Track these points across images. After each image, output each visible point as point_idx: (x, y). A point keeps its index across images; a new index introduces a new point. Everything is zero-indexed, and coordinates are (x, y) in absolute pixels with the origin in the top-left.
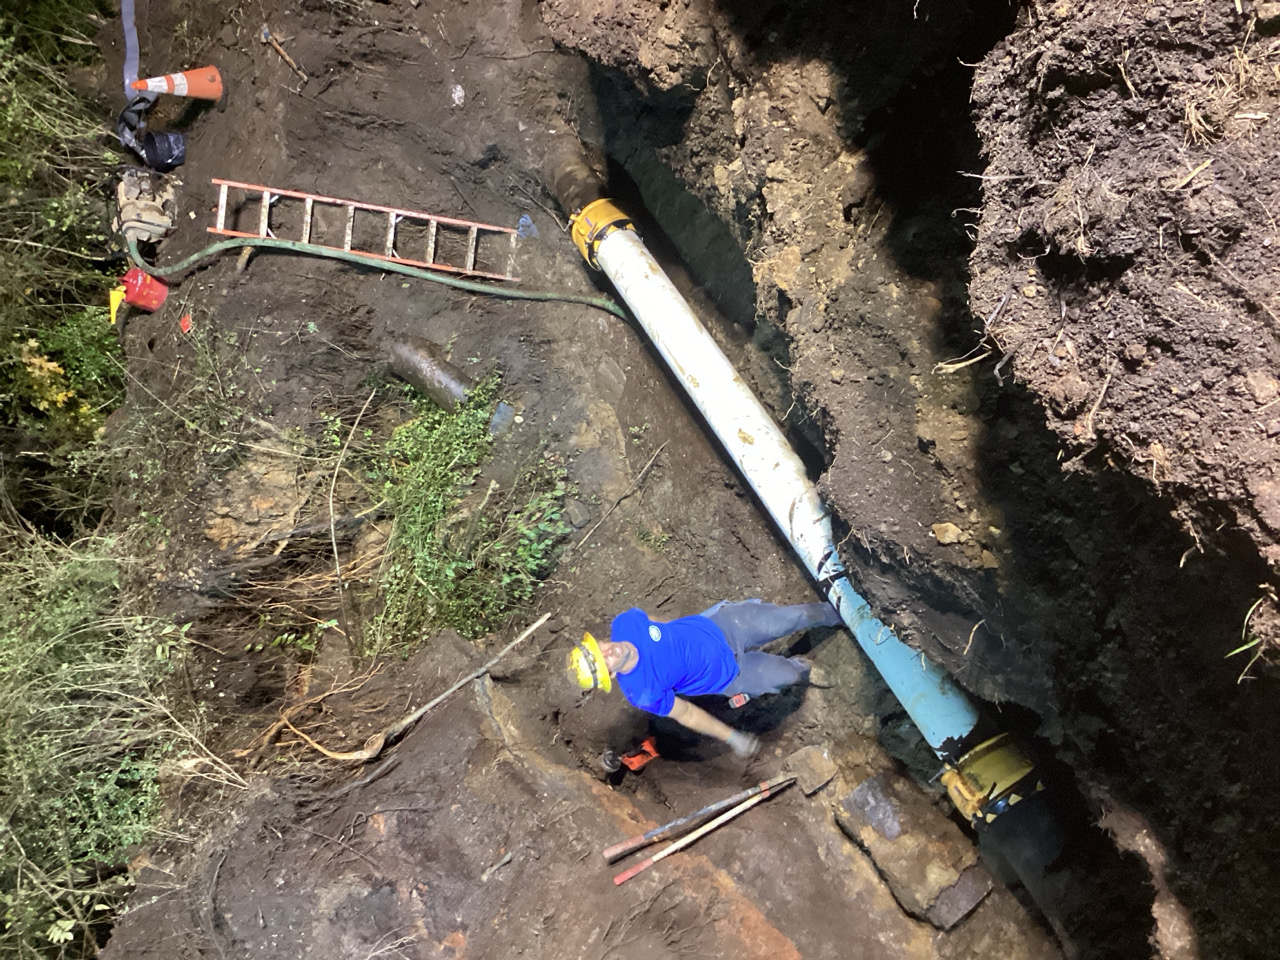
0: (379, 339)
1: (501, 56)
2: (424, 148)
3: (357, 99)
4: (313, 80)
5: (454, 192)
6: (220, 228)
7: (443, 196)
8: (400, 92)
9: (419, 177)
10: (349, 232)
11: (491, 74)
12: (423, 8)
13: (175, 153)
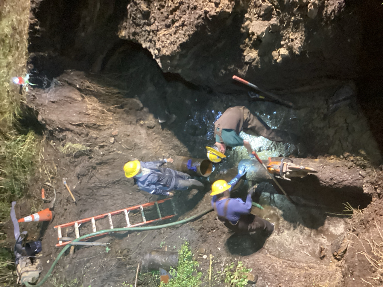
1: (145, 147)
2: (129, 185)
3: (102, 178)
4: (84, 178)
5: (145, 197)
6: (61, 243)
7: (141, 199)
8: (116, 171)
9: (131, 196)
10: (111, 223)
11: (144, 152)
12: (116, 143)
13: (38, 247)
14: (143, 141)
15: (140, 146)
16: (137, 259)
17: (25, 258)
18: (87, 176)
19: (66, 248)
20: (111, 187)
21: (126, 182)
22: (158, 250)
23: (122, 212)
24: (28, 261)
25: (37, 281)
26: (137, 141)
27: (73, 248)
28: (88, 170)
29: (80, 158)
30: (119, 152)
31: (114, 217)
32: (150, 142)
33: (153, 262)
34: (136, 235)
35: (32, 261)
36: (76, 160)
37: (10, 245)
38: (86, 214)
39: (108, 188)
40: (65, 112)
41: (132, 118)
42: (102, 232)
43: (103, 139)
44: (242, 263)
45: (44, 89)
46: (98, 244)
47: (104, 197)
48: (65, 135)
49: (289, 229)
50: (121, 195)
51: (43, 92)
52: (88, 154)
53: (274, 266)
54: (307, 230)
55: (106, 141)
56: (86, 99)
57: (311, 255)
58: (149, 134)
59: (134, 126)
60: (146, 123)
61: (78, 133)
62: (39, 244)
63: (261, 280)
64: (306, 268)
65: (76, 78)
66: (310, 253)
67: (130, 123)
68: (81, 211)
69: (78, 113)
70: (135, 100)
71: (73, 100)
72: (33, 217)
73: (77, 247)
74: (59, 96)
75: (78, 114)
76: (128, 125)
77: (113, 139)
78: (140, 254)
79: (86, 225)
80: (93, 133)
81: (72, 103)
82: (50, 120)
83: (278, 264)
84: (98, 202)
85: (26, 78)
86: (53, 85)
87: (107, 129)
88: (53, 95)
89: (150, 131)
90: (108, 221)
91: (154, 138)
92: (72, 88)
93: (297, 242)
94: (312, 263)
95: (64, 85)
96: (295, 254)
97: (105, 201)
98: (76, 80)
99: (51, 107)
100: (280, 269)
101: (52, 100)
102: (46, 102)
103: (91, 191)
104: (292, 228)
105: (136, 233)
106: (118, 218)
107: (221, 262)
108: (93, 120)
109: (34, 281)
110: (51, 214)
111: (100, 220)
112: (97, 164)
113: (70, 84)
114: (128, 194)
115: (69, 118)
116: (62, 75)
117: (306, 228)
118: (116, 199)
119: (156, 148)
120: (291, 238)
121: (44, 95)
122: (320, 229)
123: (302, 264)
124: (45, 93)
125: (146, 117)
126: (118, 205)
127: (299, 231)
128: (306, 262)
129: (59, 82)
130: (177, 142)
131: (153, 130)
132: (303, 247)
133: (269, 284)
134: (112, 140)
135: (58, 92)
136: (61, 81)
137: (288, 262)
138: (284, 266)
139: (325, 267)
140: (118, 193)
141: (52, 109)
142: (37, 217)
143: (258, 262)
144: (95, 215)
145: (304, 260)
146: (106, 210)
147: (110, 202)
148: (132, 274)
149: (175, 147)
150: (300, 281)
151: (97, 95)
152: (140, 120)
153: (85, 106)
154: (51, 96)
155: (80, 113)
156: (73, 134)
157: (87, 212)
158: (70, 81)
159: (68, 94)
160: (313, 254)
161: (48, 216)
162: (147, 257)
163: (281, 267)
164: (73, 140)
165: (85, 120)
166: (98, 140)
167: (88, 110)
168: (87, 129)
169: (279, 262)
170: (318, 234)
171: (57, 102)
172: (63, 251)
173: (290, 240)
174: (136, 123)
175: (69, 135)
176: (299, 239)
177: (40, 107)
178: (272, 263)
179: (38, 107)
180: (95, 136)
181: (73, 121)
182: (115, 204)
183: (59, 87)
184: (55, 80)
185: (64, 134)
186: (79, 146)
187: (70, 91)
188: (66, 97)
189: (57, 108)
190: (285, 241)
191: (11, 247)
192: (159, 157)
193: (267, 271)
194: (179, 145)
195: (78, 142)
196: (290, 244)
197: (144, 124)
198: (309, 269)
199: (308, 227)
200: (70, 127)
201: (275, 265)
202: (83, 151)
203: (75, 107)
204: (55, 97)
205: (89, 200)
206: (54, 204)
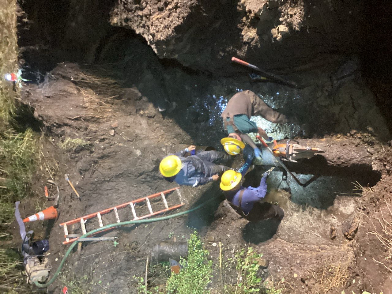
0: (145, 250)
1: (147, 138)
2: (134, 178)
3: (105, 172)
4: (87, 173)
5: (150, 188)
6: (68, 240)
7: (147, 191)
8: (118, 164)
9: (136, 189)
10: (117, 217)
11: (146, 142)
12: (116, 135)
13: (45, 245)
14: (144, 132)
15: (141, 137)
16: (146, 252)
17: (33, 257)
18: (89, 171)
19: (73, 245)
20: (114, 180)
21: (130, 175)
22: (167, 241)
23: (128, 205)
24: (37, 260)
25: (47, 279)
26: (138, 131)
27: (80, 244)
28: (90, 164)
29: (81, 153)
30: (120, 144)
31: (120, 211)
32: (151, 132)
33: (163, 253)
34: (144, 227)
35: (41, 260)
36: (77, 155)
37: (17, 246)
38: (91, 209)
39: (112, 181)
40: (61, 107)
41: (130, 108)
42: (109, 227)
43: (103, 132)
44: (252, 249)
45: (38, 84)
46: (106, 238)
47: (109, 191)
48: (64, 131)
49: (298, 211)
50: (126, 188)
51: (37, 87)
52: (88, 148)
53: (285, 250)
54: (316, 211)
55: (107, 134)
56: (82, 92)
57: (322, 236)
58: (150, 124)
59: (134, 117)
60: (146, 112)
61: (76, 128)
62: (46, 242)
63: (273, 264)
64: (317, 249)
65: (70, 71)
66: (321, 234)
67: (129, 113)
68: (86, 207)
69: (75, 106)
70: (132, 89)
71: (68, 94)
72: (38, 216)
73: (85, 244)
74: (53, 90)
75: (75, 108)
76: (127, 116)
77: (113, 131)
78: (148, 245)
79: (92, 220)
80: (92, 127)
81: (68, 96)
82: (47, 116)
83: (288, 247)
84: (103, 197)
85: (19, 74)
86: (46, 80)
87: (107, 121)
88: (48, 89)
89: (151, 121)
90: (114, 215)
91: (155, 128)
92: (66, 81)
93: (307, 224)
94: (323, 244)
95: (58, 79)
96: (305, 236)
97: (110, 195)
98: (70, 72)
99: (47, 103)
100: (291, 253)
101: (47, 95)
102: (41, 97)
103: (94, 186)
104: (301, 210)
105: (143, 225)
106: (124, 212)
107: (231, 249)
108: (91, 113)
109: (44, 280)
110: (56, 212)
111: (106, 215)
112: (99, 158)
113: (64, 77)
114: (133, 186)
115: (67, 112)
116: (56, 69)
117: (315, 209)
118: (121, 193)
119: (158, 138)
120: (300, 220)
121: (38, 90)
122: (329, 209)
123: (313, 246)
124: (39, 88)
125: (145, 106)
126: (123, 199)
127: (308, 212)
128: (317, 244)
129: (53, 76)
130: (179, 130)
131: (153, 119)
132: (313, 229)
133: (281, 268)
134: (112, 133)
135: (52, 86)
136: (54, 75)
137: (299, 245)
138: (295, 249)
139: (337, 247)
140: (122, 186)
141: (48, 105)
142: (42, 215)
143: (269, 246)
144: (101, 210)
145: (315, 242)
146: (112, 204)
147: (115, 196)
148: (142, 267)
149: (177, 136)
150: (312, 263)
151: (93, 87)
152: (140, 110)
153: (81, 99)
154: (45, 91)
155: (77, 107)
156: (72, 129)
157: (93, 207)
158: (64, 74)
159: (62, 88)
160: (324, 235)
161: (53, 214)
162: (156, 248)
163: (292, 250)
164: (72, 135)
165: (83, 113)
166: (98, 133)
167: (85, 103)
168: (86, 123)
169: (289, 245)
170: (328, 215)
171: (52, 97)
172: (71, 248)
173: (300, 223)
174: (135, 113)
175: (68, 130)
176: (309, 220)
177: (36, 103)
178: (283, 247)
179: (34, 103)
180: (94, 129)
181: (71, 116)
182: (120, 197)
183: (53, 81)
184: (48, 74)
185: (63, 129)
186: (79, 141)
187: (65, 85)
188: (60, 91)
189: (53, 103)
190: (295, 224)
191: (18, 247)
192: (161, 147)
193: (278, 254)
194: (181, 133)
195: (77, 137)
196: (300, 227)
197: (144, 113)
198: (321, 251)
199: (317, 208)
200: (67, 121)
201: (286, 248)
202: (84, 145)
203: (72, 101)
204: (50, 92)
205: (93, 195)
206: (58, 202)
